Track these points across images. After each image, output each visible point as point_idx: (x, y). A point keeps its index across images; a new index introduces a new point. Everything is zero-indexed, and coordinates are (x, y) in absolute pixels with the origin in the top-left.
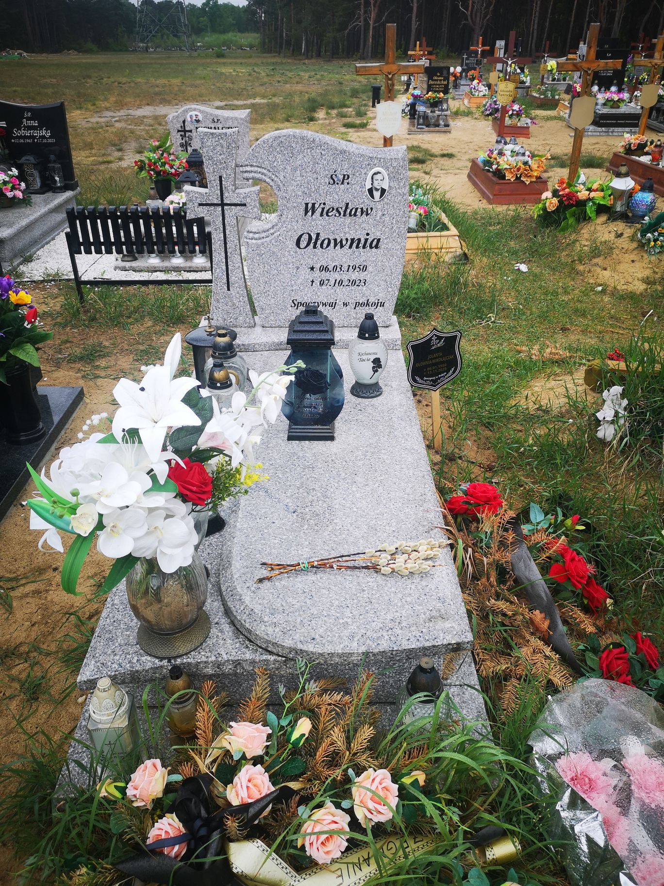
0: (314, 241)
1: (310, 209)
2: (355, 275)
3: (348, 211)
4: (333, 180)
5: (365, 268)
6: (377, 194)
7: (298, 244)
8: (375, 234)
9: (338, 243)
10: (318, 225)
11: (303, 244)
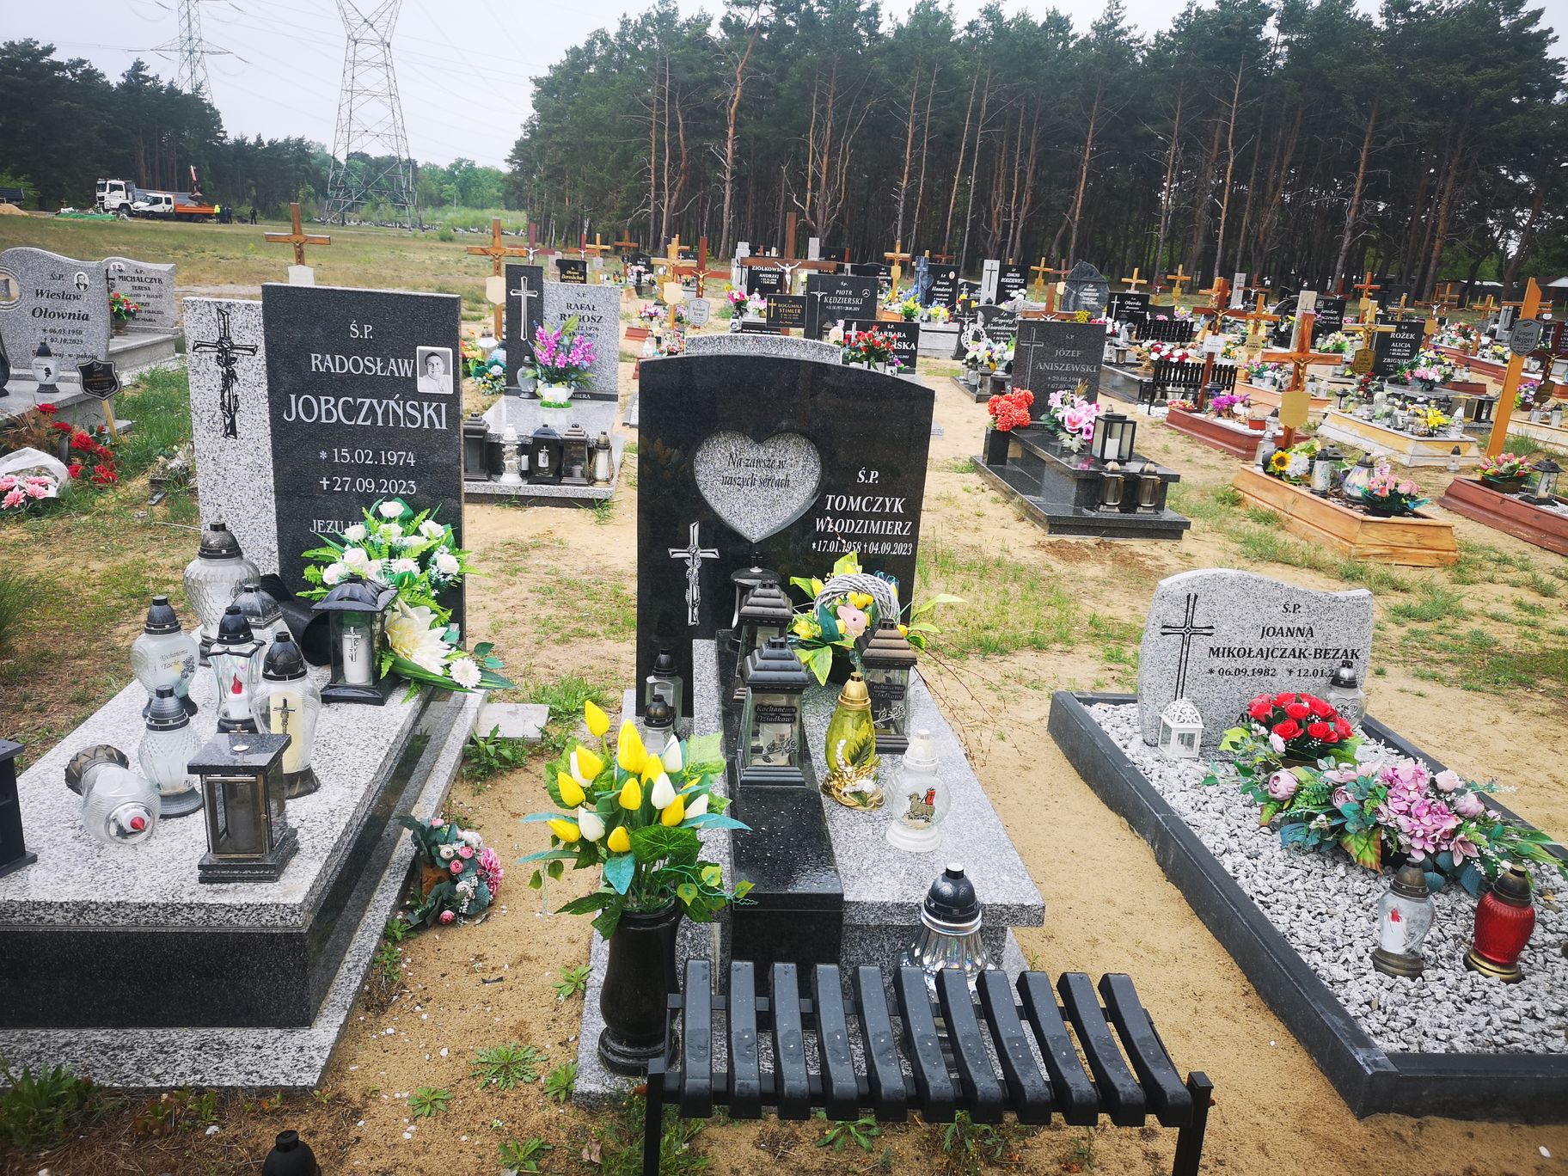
0: (44, 313)
1: (39, 293)
2: (74, 337)
3: (64, 296)
4: (53, 277)
5: (80, 333)
6: (82, 287)
7: (33, 314)
8: (85, 311)
9: (60, 315)
10: (44, 303)
11: (37, 314)
